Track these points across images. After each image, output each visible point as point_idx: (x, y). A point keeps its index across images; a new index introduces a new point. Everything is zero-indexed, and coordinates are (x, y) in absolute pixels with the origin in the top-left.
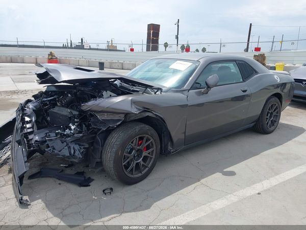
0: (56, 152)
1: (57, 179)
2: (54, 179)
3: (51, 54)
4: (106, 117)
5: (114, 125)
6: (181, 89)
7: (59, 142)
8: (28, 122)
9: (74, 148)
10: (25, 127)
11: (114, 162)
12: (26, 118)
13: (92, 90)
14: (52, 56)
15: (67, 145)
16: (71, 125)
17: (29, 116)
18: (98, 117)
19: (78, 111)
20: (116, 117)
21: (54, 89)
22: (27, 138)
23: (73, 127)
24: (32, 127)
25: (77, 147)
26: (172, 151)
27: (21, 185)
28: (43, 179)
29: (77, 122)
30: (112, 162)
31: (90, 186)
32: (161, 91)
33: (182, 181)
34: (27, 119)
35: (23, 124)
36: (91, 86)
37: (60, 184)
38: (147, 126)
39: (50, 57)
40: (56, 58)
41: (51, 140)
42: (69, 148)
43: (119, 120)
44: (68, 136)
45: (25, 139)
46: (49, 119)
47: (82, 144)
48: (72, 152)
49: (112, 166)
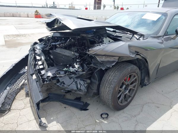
0: (65, 86)
1: (62, 103)
2: (60, 103)
3: (37, 11)
4: (104, 59)
5: (110, 66)
6: (157, 36)
7: (67, 78)
8: (39, 60)
9: (80, 83)
10: (37, 64)
11: (112, 96)
12: (37, 56)
13: (94, 36)
14: (37, 13)
15: (74, 80)
16: (75, 64)
17: (39, 55)
18: (98, 59)
19: (78, 53)
20: (112, 59)
21: (58, 35)
22: (40, 73)
23: (77, 66)
24: (43, 64)
25: (82, 82)
26: (147, 84)
27: (38, 110)
28: (52, 102)
29: (78, 62)
30: (110, 95)
31: (88, 110)
32: (144, 37)
33: (158, 107)
34: (38, 58)
35: (35, 62)
36: (92, 33)
37: (65, 108)
38: (135, 66)
39: (36, 13)
40: (40, 14)
41: (61, 77)
42: (76, 82)
43: (114, 62)
44: (73, 73)
45: (39, 74)
46: (52, 57)
47: (85, 80)
48: (79, 87)
49: (110, 98)
